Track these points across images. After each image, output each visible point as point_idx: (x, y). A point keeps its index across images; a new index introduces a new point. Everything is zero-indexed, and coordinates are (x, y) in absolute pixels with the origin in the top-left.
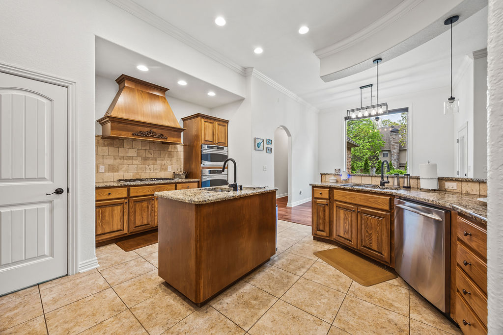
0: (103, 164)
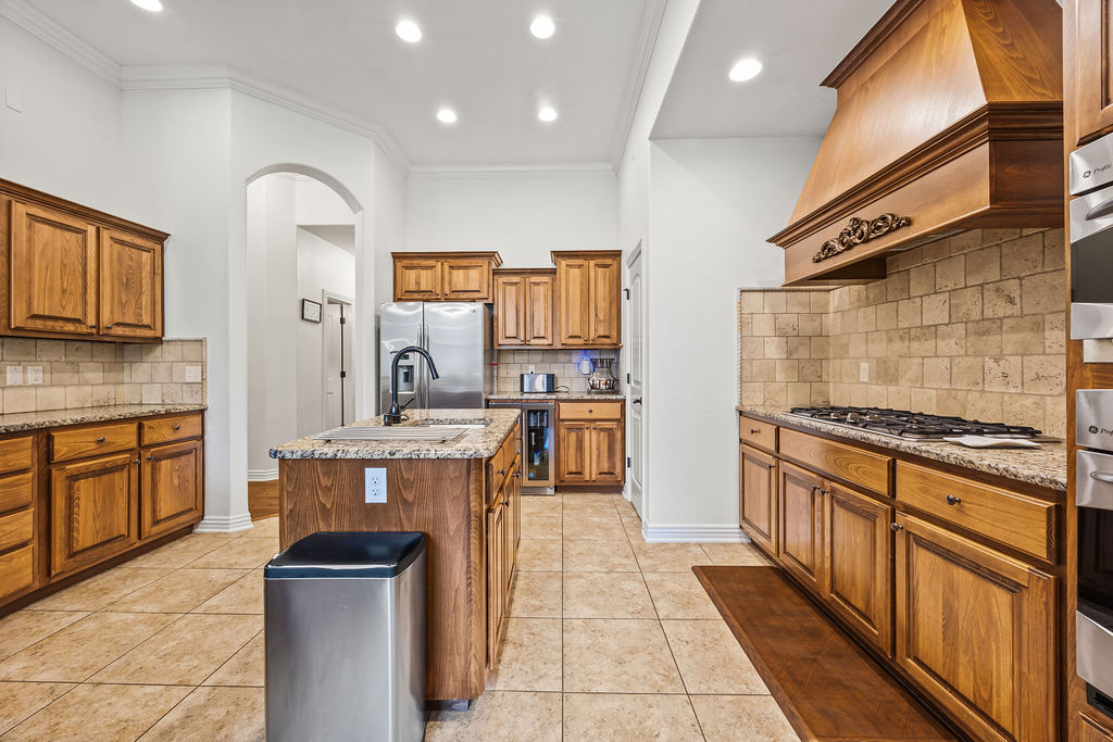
0: (867, 358)
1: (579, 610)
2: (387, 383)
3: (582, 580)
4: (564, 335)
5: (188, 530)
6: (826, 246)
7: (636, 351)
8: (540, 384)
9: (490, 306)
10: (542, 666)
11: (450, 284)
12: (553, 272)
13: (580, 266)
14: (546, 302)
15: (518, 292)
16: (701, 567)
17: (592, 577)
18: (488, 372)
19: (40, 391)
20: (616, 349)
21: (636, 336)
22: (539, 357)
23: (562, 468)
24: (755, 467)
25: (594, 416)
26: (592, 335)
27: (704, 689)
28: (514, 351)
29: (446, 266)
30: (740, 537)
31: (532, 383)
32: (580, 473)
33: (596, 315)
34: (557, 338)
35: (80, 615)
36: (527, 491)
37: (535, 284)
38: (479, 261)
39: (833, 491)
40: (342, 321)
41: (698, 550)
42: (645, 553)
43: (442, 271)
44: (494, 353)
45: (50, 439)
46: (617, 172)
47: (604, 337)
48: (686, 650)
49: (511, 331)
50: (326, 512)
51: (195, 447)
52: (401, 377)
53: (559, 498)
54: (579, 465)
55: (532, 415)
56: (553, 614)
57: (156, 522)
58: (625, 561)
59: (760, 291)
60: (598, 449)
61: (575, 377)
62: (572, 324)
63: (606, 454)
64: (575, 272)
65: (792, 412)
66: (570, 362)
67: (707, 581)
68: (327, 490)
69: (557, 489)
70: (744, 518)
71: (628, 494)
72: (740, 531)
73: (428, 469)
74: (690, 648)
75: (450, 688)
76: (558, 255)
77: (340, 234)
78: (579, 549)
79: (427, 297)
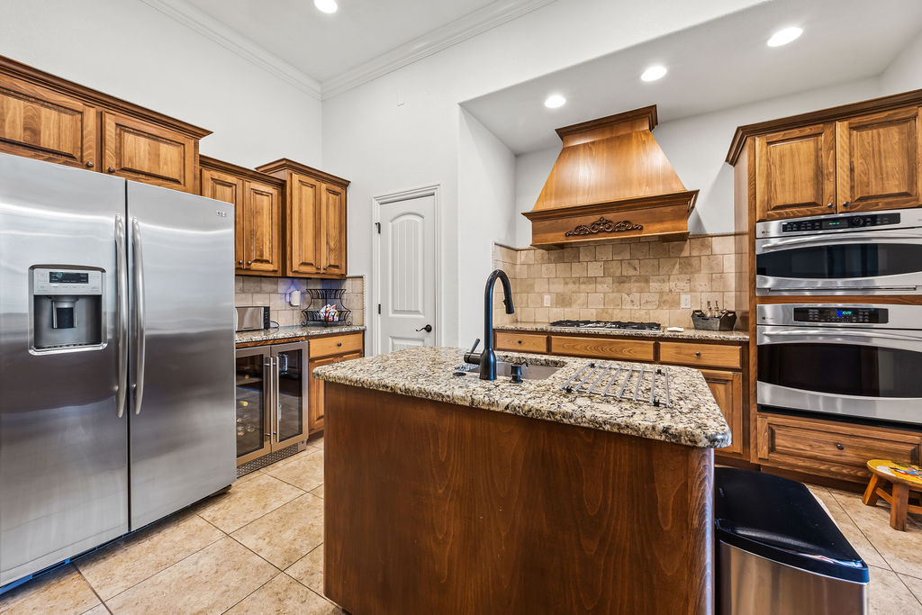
0: (549, 293)
4: (296, 262)
6: (579, 228)
11: (118, 154)
12: (279, 184)
13: (313, 186)
20: (341, 279)
23: (312, 415)
25: (341, 350)
33: (327, 243)
37: (257, 192)
38: (179, 137)
43: (99, 128)
47: (335, 267)
59: (500, 245)
61: (282, 310)
64: (308, 191)
66: (276, 292)
76: (290, 166)
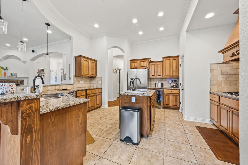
1: (167, 129)
2: (129, 84)
3: (169, 124)
4: (165, 75)
5: (99, 107)
6: (233, 54)
7: (182, 78)
8: (159, 85)
9: (149, 69)
10: (160, 135)
11: (141, 65)
12: (163, 61)
14: (161, 68)
15: (155, 66)
16: (198, 127)
17: (170, 124)
18: (148, 82)
19: (77, 84)
20: (178, 78)
21: (183, 75)
22: (159, 80)
23: (164, 103)
24: (214, 106)
25: (172, 92)
26: (172, 75)
27: (194, 145)
28: (154, 78)
29: (140, 62)
30: (210, 122)
31: (157, 85)
32: (169, 105)
33: (173, 70)
34: (163, 75)
35: (90, 116)
36: (157, 107)
37: (158, 64)
38: (147, 60)
39: (232, 111)
40: (120, 73)
41: (198, 124)
42: (184, 122)
43: (139, 63)
44: (149, 79)
45: (86, 91)
46: (179, 38)
47: (175, 75)
48: (191, 139)
49: (153, 74)
50: (126, 103)
51: (100, 94)
52: (132, 83)
53: (163, 110)
54: (168, 103)
55: (158, 92)
56: (162, 128)
57: (97, 105)
58: (179, 123)
59: (217, 64)
60: (173, 100)
61: (168, 84)
62: (167, 72)
63: (175, 101)
64: (168, 61)
65: (223, 93)
66: (166, 81)
67: (199, 129)
68: (126, 100)
69: (163, 108)
70: (211, 118)
71: (180, 110)
72: (210, 121)
73: (141, 98)
74: (192, 139)
75: (144, 133)
76: (164, 58)
77: (120, 57)
78: (168, 119)
79: (136, 68)
